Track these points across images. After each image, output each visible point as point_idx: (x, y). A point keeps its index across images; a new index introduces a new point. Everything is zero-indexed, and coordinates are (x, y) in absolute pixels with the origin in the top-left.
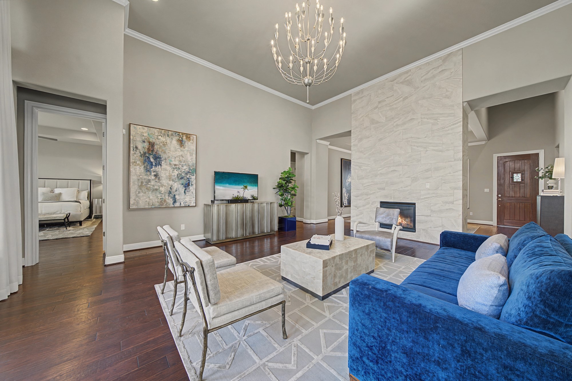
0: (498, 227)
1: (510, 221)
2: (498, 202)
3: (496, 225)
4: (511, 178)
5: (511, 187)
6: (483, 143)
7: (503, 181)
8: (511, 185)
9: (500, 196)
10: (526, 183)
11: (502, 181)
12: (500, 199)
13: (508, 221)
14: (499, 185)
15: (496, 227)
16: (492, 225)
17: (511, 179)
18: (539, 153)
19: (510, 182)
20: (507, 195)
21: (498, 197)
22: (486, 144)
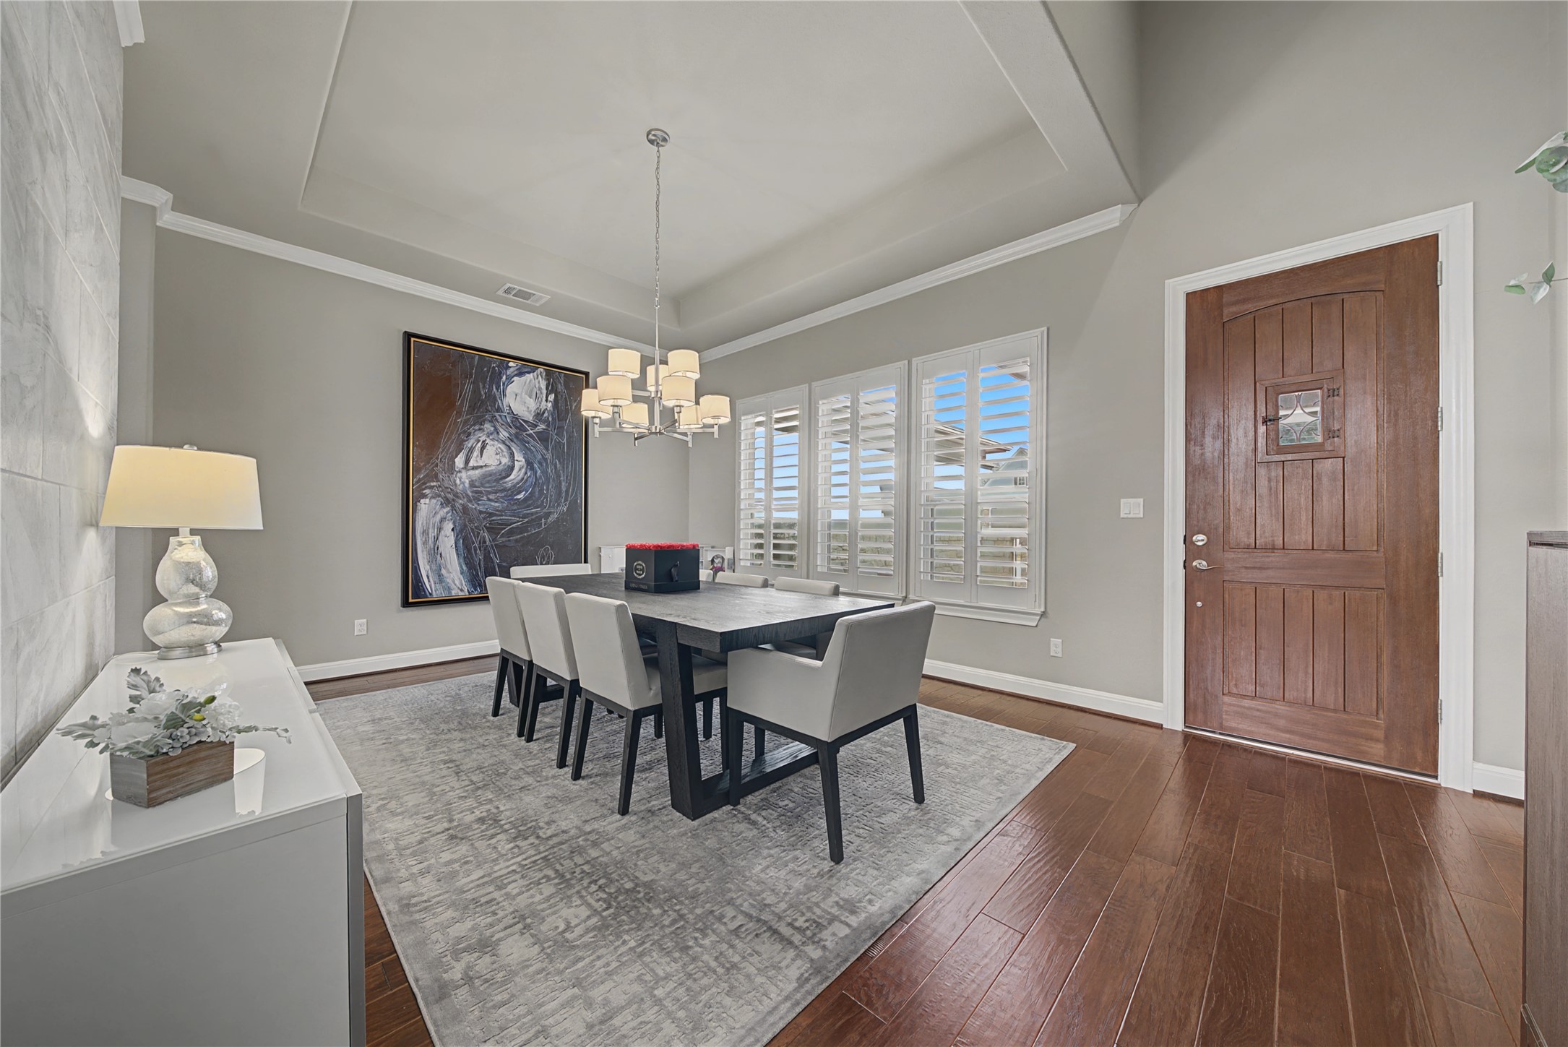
0: (1187, 736)
1: (1253, 703)
2: (1192, 577)
3: (1180, 726)
4: (1265, 421)
5: (1262, 483)
6: (1111, 217)
7: (1219, 444)
8: (1262, 471)
9: (1200, 539)
10: (1351, 452)
11: (1211, 447)
12: (1201, 564)
13: (1246, 703)
14: (1195, 471)
15: (1179, 740)
16: (1160, 727)
17: (1262, 429)
18: (1435, 238)
19: (1256, 449)
20: (1240, 534)
21: (1192, 551)
22: (1126, 224)
